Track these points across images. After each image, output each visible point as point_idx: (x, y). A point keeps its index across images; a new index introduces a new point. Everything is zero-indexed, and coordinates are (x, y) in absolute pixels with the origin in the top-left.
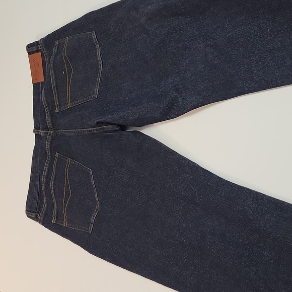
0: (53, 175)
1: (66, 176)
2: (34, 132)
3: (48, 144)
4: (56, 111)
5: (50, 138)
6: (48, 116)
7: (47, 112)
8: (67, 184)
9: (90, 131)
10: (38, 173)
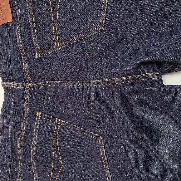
0: (34, 140)
1: (55, 142)
2: (3, 85)
3: (25, 100)
4: (36, 57)
5: (29, 92)
6: (25, 64)
7: (24, 59)
8: (56, 153)
9: (110, 82)
10: (9, 134)
